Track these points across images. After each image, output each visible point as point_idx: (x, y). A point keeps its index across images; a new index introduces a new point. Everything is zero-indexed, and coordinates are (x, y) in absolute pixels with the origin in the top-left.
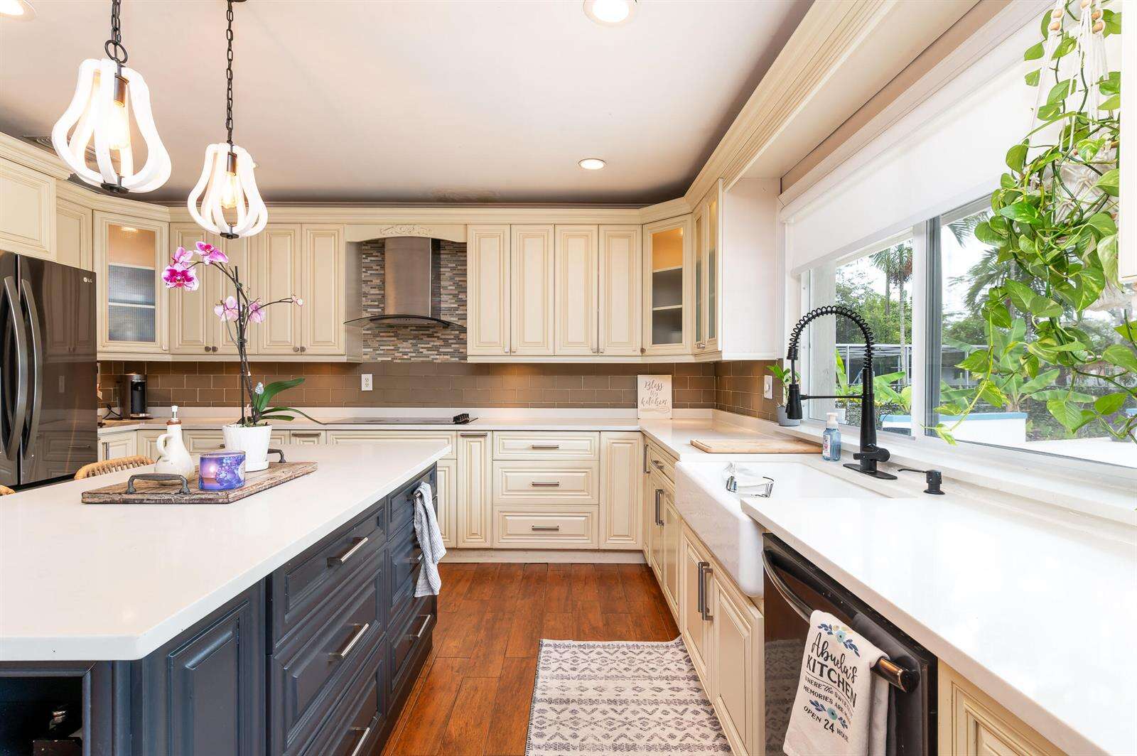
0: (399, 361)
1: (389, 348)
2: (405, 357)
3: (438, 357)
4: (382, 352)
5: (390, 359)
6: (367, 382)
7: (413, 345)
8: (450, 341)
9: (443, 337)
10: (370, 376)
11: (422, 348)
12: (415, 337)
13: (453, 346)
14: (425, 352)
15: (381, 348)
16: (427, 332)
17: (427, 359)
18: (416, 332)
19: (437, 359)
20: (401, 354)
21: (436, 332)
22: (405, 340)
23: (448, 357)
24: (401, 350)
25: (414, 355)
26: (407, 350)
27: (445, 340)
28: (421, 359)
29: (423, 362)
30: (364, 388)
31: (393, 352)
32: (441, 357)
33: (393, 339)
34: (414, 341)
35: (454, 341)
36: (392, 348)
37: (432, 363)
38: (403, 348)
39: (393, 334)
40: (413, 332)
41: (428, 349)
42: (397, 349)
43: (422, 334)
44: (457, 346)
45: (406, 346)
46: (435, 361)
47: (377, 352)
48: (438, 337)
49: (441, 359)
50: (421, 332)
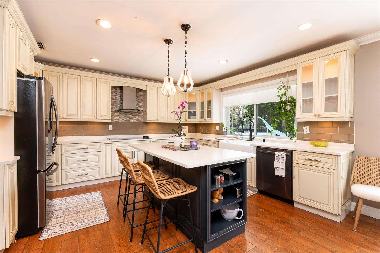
0: (121, 121)
1: (118, 117)
2: (123, 120)
3: (132, 120)
4: (115, 119)
5: (118, 121)
6: (111, 128)
7: (125, 117)
8: (136, 116)
9: (134, 115)
10: (112, 126)
11: (128, 118)
12: (126, 115)
13: (137, 117)
14: (129, 119)
15: (115, 117)
16: (129, 113)
17: (129, 121)
18: (126, 113)
19: (132, 121)
20: (121, 119)
21: (132, 114)
22: (123, 115)
23: (135, 120)
24: (121, 118)
25: (125, 120)
26: (123, 118)
27: (135, 116)
28: (127, 121)
29: (128, 122)
30: (110, 129)
31: (119, 119)
32: (133, 120)
33: (119, 115)
34: (126, 116)
35: (137, 116)
36: (119, 117)
37: (130, 122)
38: (122, 118)
39: (119, 114)
40: (125, 113)
41: (130, 118)
42: (120, 118)
43: (128, 114)
44: (138, 117)
45: (123, 117)
46: (132, 122)
47: (114, 119)
48: (132, 115)
49: (133, 121)
50: (127, 113)
